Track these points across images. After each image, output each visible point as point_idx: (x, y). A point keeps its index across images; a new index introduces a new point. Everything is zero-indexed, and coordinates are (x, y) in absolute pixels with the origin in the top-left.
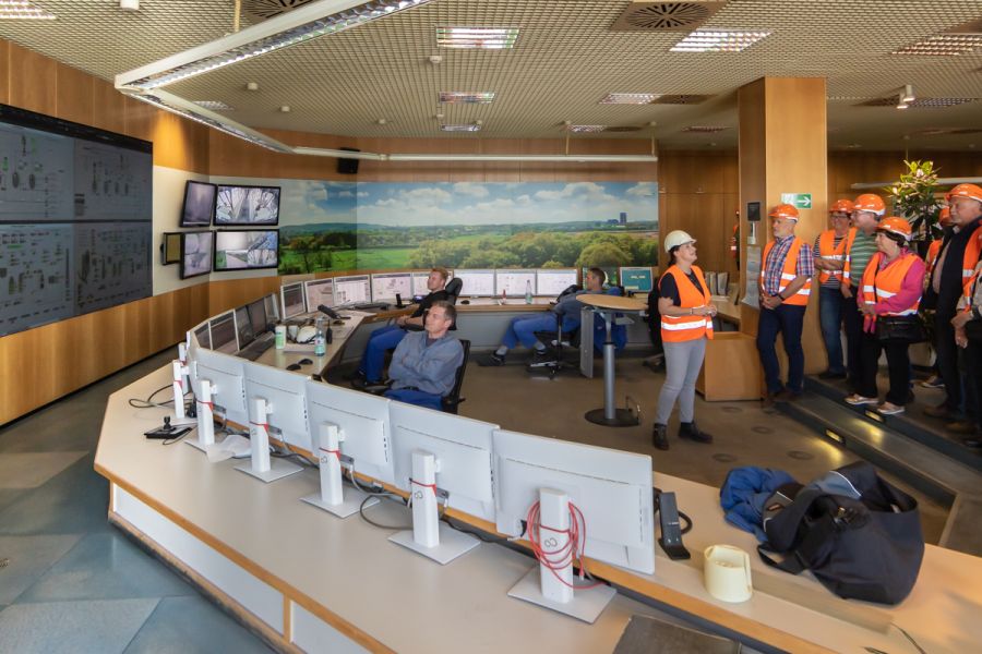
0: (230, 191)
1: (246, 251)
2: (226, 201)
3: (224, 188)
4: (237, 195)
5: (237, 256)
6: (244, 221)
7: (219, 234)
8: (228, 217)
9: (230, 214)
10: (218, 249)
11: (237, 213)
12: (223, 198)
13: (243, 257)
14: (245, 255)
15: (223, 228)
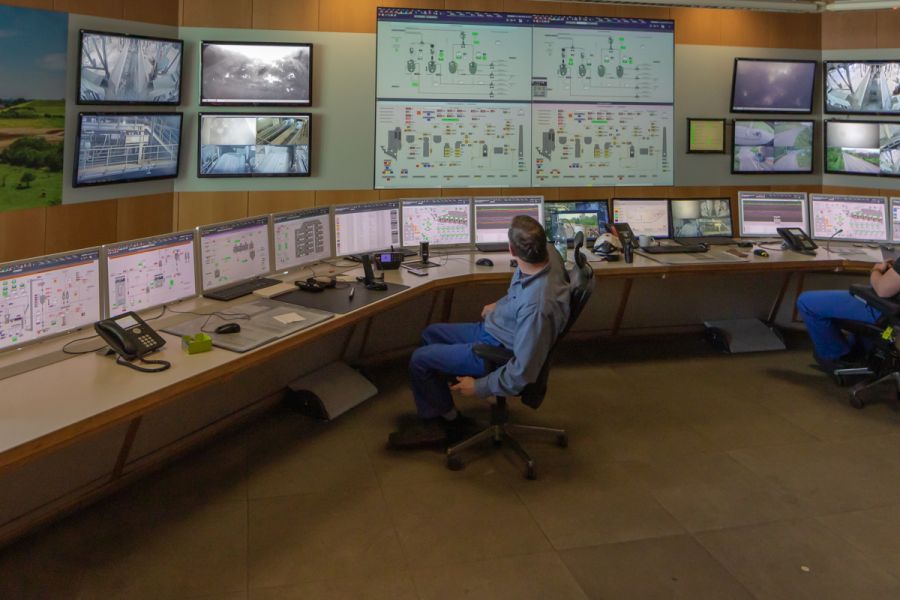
0: (846, 69)
1: (877, 151)
2: (840, 81)
3: (836, 65)
4: (858, 75)
5: (862, 156)
6: (873, 108)
7: (830, 125)
8: (847, 104)
9: (849, 98)
10: (828, 147)
11: (860, 97)
12: (835, 78)
13: (874, 159)
14: (876, 156)
15: (837, 117)
